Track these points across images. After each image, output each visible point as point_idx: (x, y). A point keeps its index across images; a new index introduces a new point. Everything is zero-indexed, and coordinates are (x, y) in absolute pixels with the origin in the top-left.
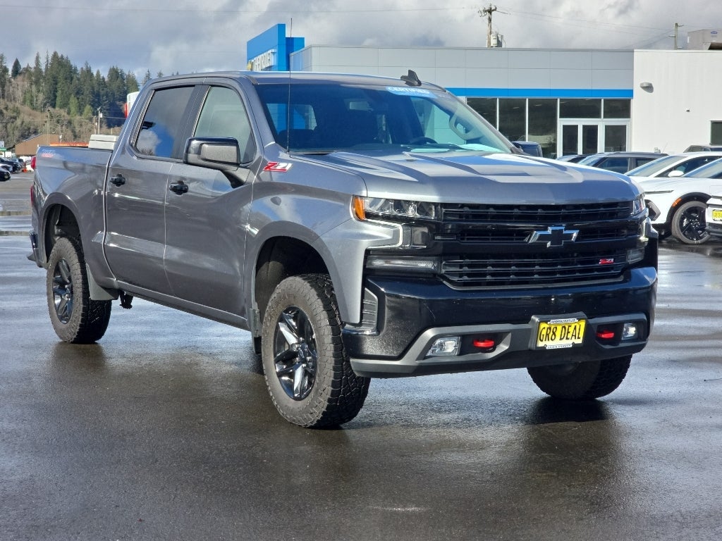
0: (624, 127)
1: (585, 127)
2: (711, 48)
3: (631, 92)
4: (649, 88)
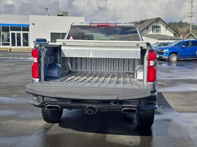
0: (28, 34)
1: (17, 34)
2: (58, 16)
3: (29, 25)
4: (34, 24)
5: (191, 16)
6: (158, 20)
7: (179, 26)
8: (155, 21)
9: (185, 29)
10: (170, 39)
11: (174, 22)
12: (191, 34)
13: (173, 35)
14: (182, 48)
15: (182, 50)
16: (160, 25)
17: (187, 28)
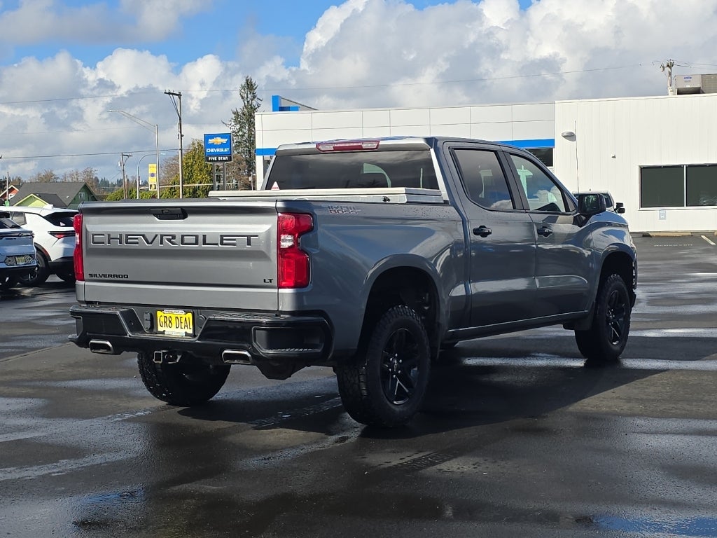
4: (571, 137)
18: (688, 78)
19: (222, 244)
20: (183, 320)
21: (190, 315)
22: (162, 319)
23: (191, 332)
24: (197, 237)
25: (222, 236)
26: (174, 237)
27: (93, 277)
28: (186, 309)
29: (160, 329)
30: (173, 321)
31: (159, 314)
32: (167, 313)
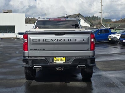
5: (101, 12)
6: (79, 15)
7: (93, 19)
8: (77, 16)
9: (97, 22)
10: (89, 29)
11: (89, 17)
12: (102, 25)
13: (90, 26)
14: (98, 34)
15: (98, 36)
16: (81, 19)
17: (99, 21)
18: (5, 10)
19: (76, 41)
20: (62, 59)
21: (65, 58)
22: (56, 59)
23: (65, 62)
24: (69, 39)
25: (76, 39)
26: (61, 40)
27: (31, 50)
28: (63, 57)
29: (55, 62)
30: (59, 60)
31: (55, 58)
32: (57, 58)
